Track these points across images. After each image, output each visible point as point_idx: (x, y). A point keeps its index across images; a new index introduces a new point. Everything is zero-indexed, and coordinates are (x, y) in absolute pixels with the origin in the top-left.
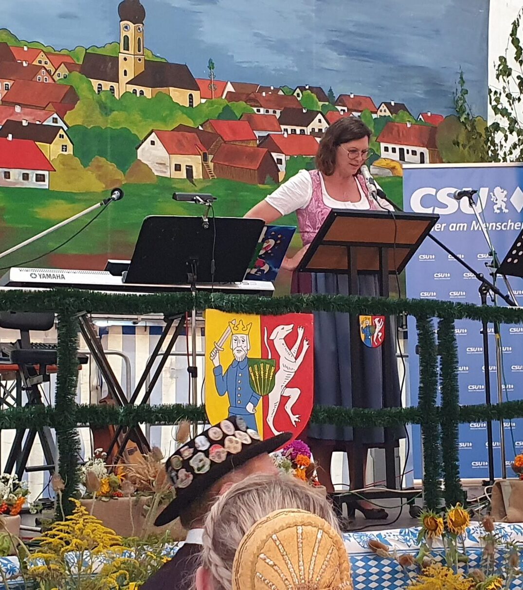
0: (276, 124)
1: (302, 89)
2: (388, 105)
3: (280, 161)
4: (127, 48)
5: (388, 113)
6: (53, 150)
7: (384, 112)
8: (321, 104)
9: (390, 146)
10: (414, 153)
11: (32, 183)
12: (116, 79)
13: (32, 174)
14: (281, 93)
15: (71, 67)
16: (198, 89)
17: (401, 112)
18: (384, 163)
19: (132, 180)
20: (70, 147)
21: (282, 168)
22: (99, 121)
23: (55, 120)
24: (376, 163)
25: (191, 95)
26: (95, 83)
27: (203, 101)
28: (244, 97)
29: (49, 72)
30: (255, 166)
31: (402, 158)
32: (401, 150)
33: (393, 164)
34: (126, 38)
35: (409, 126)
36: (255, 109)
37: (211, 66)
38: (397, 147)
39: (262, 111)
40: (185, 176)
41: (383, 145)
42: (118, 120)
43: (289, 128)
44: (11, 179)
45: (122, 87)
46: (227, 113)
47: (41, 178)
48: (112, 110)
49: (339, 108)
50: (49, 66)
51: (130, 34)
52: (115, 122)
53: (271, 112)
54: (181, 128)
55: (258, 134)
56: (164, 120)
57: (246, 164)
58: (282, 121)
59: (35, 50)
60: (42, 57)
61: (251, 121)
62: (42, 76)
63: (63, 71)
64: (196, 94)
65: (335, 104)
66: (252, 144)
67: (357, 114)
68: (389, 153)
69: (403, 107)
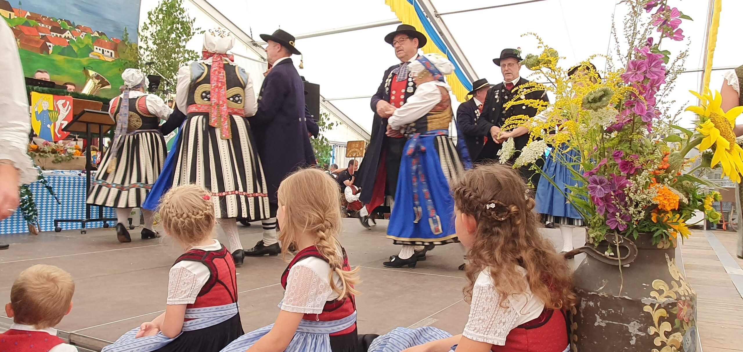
0: (49, 31)
1: (61, 20)
2: (98, 32)
3: (50, 46)
5: (98, 35)
7: (96, 34)
8: (69, 27)
9: (98, 48)
10: (108, 52)
14: (51, 20)
16: (13, 11)
17: (103, 36)
18: (95, 54)
21: (51, 49)
24: (92, 53)
25: (10, 14)
27: (16, 17)
28: (35, 18)
30: (39, 46)
31: (103, 53)
32: (103, 50)
33: (99, 55)
35: (106, 41)
36: (40, 24)
37: (20, 3)
38: (101, 49)
39: (43, 25)
41: (95, 47)
43: (55, 34)
46: (26, 24)
49: (77, 30)
55: (40, 34)
57: (34, 45)
58: (51, 31)
61: (37, 27)
64: (12, 14)
65: (75, 28)
66: (37, 37)
67: (85, 33)
68: (97, 50)
69: (104, 34)
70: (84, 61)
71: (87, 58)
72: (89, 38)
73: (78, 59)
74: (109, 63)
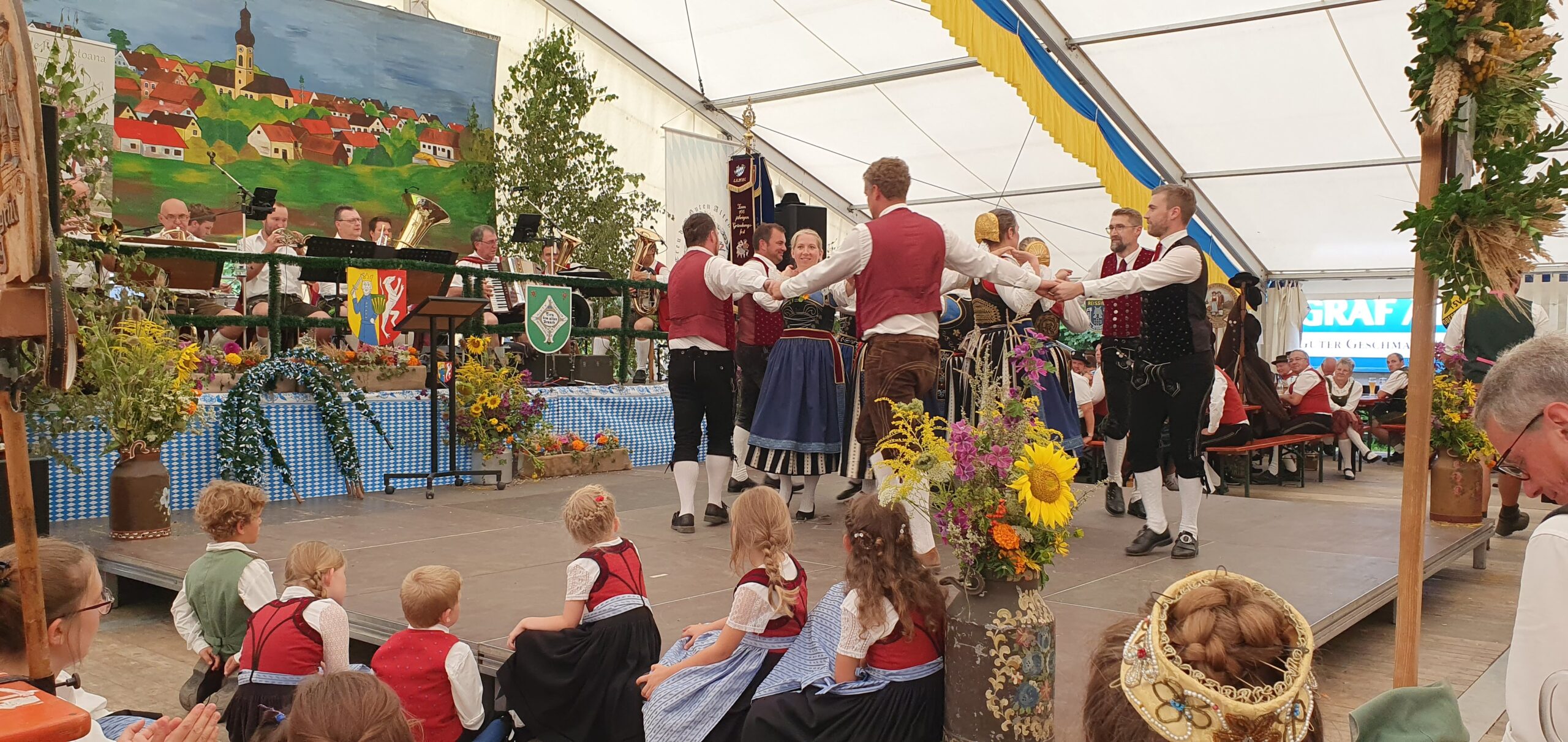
0: (347, 124)
1: (366, 101)
2: (426, 116)
3: (349, 150)
4: (241, 64)
5: (426, 121)
6: (187, 134)
7: (423, 120)
8: (379, 111)
9: (427, 144)
10: (443, 150)
11: (172, 156)
12: (233, 86)
13: (172, 150)
14: (351, 102)
15: (200, 75)
16: (291, 96)
17: (435, 121)
18: (423, 156)
19: (244, 158)
20: (199, 132)
21: (350, 155)
22: (220, 114)
23: (188, 112)
24: (417, 155)
25: (287, 100)
26: (218, 87)
27: (296, 105)
28: (325, 103)
29: (184, 78)
30: (331, 152)
31: (435, 153)
32: (435, 148)
33: (429, 157)
34: (241, 57)
35: (440, 131)
36: (332, 113)
37: (302, 80)
38: (432, 145)
39: (337, 114)
40: (281, 157)
41: (422, 143)
42: (234, 115)
43: (356, 127)
44: (157, 153)
45: (237, 92)
46: (312, 114)
47: (178, 153)
48: (230, 108)
49: (392, 116)
50: (184, 74)
51: (244, 54)
52: (232, 116)
53: (343, 115)
54: (279, 123)
55: (334, 130)
56: (267, 116)
57: (324, 151)
58: (351, 122)
59: (173, 62)
60: (179, 67)
61: (329, 119)
62: (179, 81)
63: (194, 77)
64: (290, 100)
65: (389, 112)
66: (329, 137)
67: (404, 121)
68: (425, 149)
69: (436, 118)
70: (404, 171)
71: (409, 166)
72: (412, 128)
73: (395, 168)
74: (444, 171)
